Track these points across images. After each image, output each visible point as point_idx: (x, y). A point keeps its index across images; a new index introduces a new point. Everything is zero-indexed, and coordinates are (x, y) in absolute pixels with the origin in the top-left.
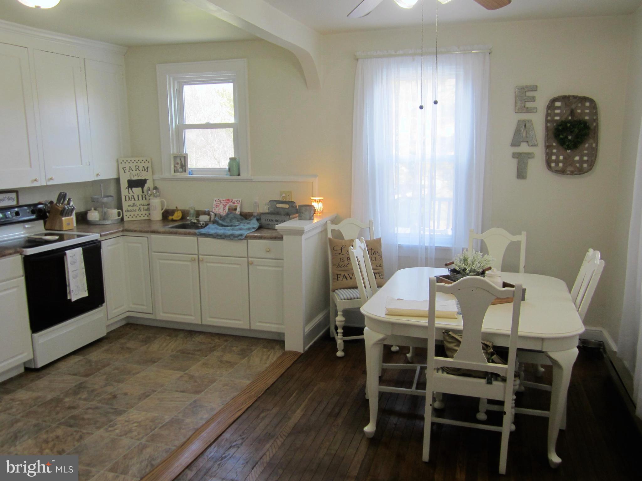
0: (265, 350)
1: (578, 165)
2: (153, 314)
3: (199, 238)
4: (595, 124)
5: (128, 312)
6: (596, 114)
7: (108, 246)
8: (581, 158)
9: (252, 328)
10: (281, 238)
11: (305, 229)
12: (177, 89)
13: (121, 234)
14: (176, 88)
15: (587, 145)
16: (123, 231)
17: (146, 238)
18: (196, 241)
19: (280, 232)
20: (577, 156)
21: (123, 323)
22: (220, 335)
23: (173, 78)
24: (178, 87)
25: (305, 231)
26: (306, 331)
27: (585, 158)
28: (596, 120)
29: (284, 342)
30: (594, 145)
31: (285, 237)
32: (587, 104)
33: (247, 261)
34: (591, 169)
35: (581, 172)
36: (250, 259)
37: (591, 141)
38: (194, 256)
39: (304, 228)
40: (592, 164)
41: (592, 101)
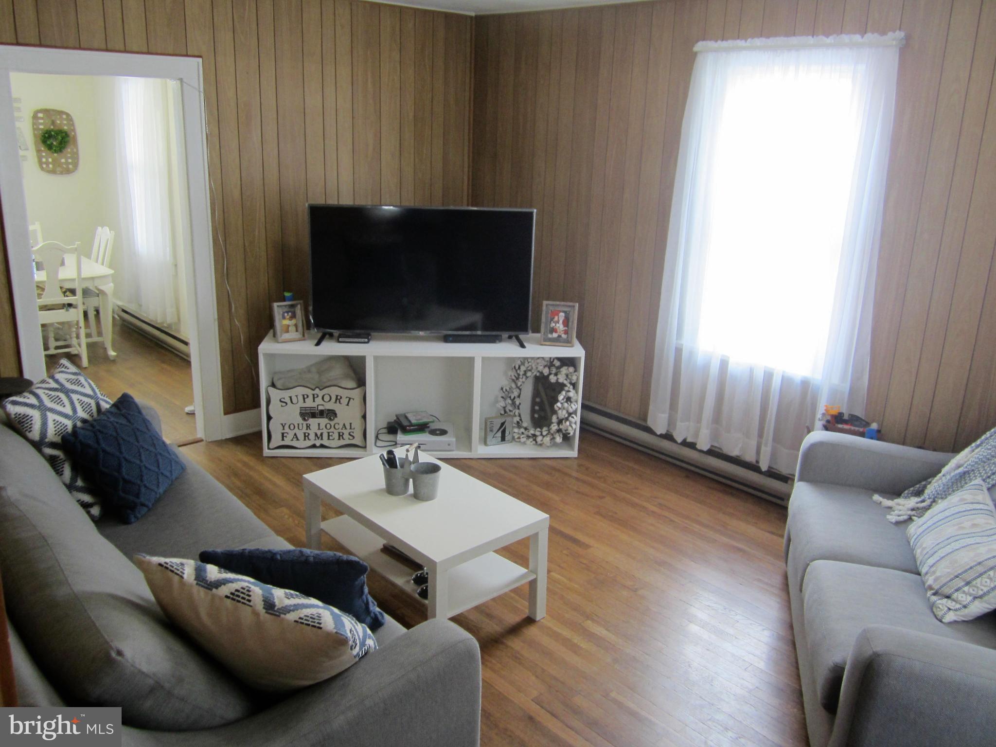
1: (65, 166)
4: (73, 134)
6: (73, 125)
8: (66, 160)
15: (69, 150)
20: (63, 158)
27: (70, 161)
28: (74, 130)
30: (75, 150)
32: (64, 116)
34: (76, 169)
35: (68, 172)
37: (72, 146)
40: (76, 165)
41: (68, 115)
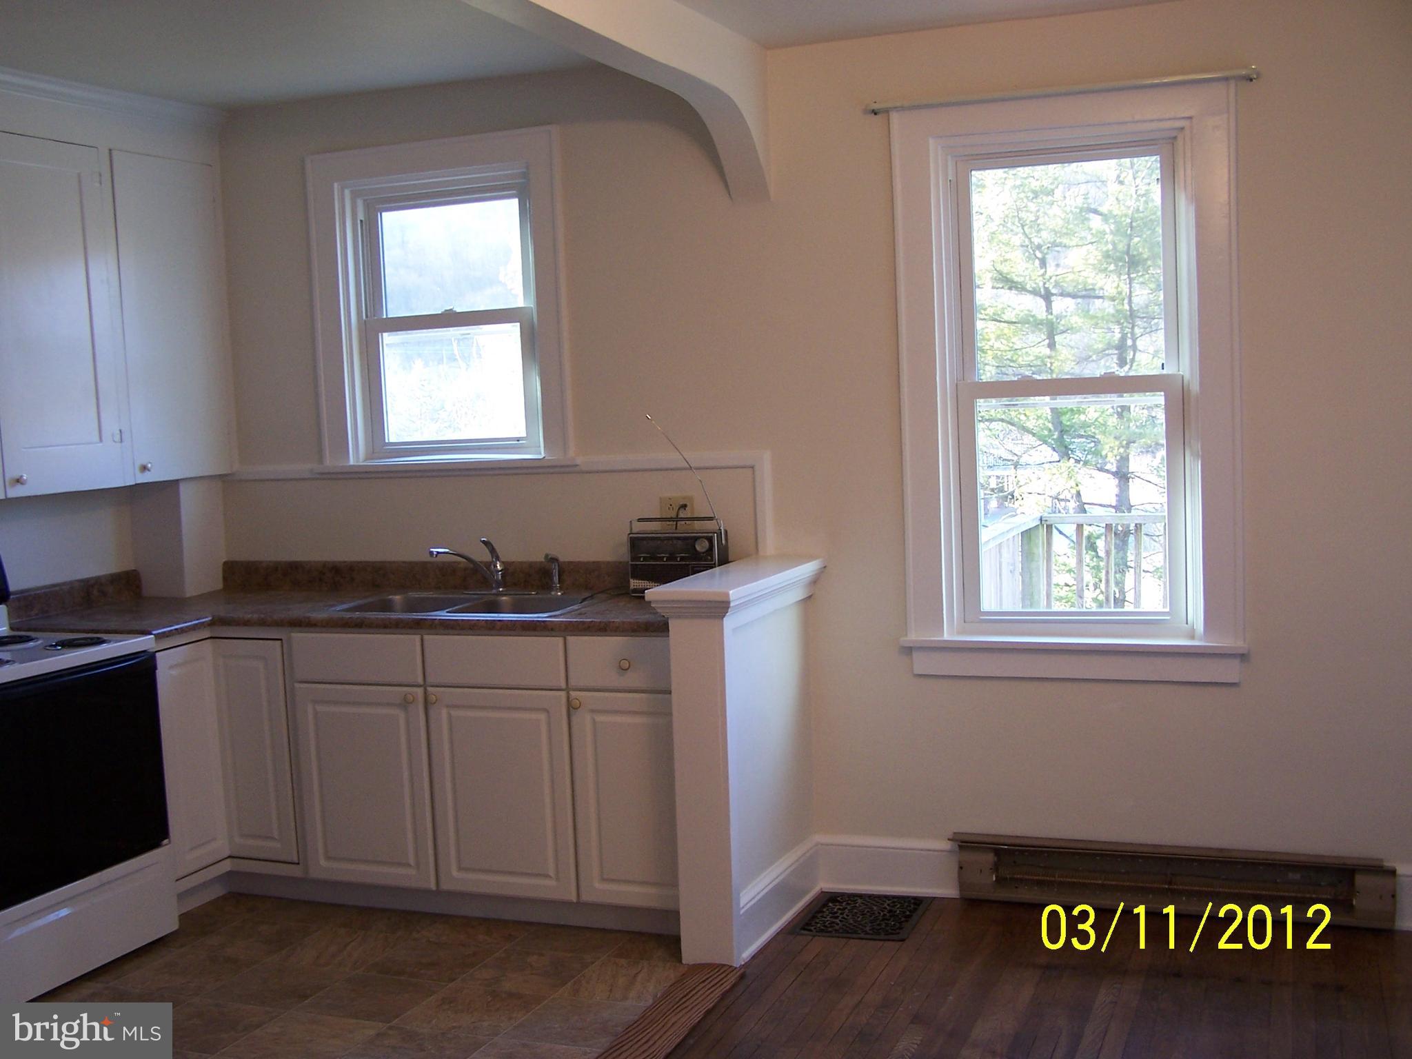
0: (623, 961)
2: (298, 864)
3: (426, 637)
5: (229, 860)
7: (171, 667)
9: (585, 898)
10: (661, 628)
11: (731, 599)
12: (361, 221)
13: (206, 633)
14: (361, 216)
16: (212, 624)
17: (279, 642)
18: (418, 644)
19: (659, 610)
21: (218, 891)
22: (490, 924)
23: (352, 192)
24: (365, 217)
25: (732, 605)
26: (742, 905)
29: (677, 940)
31: (672, 624)
33: (564, 700)
36: (573, 694)
38: (415, 689)
39: (728, 595)
